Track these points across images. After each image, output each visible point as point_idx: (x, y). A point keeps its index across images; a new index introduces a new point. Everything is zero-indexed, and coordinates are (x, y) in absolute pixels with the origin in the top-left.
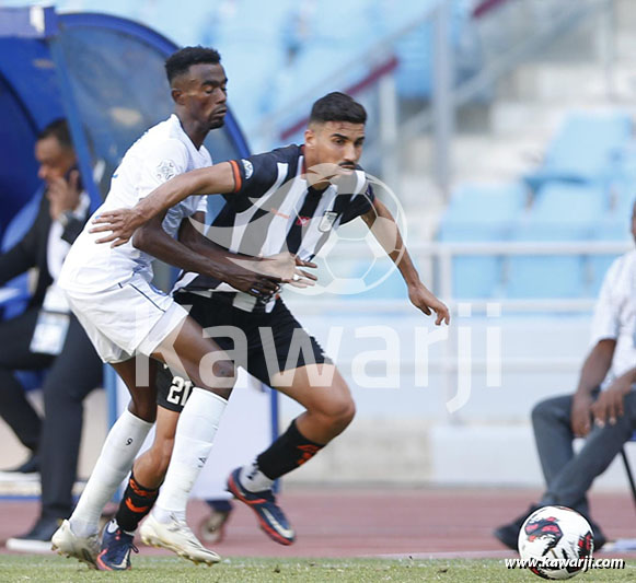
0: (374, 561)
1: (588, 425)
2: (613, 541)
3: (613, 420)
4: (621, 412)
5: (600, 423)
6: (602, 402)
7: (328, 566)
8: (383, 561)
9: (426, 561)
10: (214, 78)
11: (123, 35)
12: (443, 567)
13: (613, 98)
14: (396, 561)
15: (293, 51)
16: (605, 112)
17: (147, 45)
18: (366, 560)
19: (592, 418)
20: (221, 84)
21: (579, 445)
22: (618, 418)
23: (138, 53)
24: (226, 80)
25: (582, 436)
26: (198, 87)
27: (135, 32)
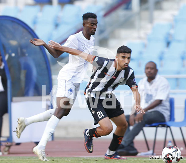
0: (78, 158)
1: (133, 123)
2: (140, 153)
3: (140, 121)
4: (142, 119)
5: (137, 122)
6: (137, 117)
7: (66, 159)
8: (81, 158)
9: (92, 158)
10: (94, 22)
11: (13, 21)
12: (96, 160)
13: (140, 38)
14: (84, 158)
15: (57, 25)
16: (138, 41)
17: (19, 24)
18: (76, 158)
19: (135, 121)
20: (96, 24)
21: (131, 128)
22: (142, 121)
23: (16, 26)
24: (97, 23)
25: (132, 125)
26: (90, 24)
27: (16, 21)
